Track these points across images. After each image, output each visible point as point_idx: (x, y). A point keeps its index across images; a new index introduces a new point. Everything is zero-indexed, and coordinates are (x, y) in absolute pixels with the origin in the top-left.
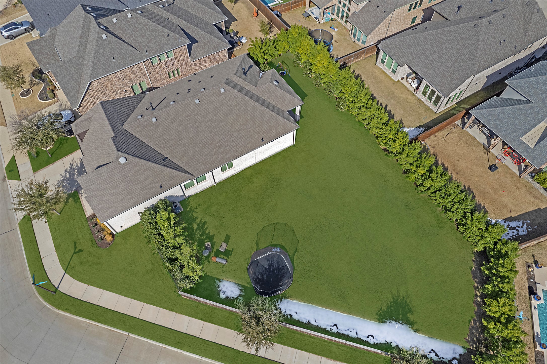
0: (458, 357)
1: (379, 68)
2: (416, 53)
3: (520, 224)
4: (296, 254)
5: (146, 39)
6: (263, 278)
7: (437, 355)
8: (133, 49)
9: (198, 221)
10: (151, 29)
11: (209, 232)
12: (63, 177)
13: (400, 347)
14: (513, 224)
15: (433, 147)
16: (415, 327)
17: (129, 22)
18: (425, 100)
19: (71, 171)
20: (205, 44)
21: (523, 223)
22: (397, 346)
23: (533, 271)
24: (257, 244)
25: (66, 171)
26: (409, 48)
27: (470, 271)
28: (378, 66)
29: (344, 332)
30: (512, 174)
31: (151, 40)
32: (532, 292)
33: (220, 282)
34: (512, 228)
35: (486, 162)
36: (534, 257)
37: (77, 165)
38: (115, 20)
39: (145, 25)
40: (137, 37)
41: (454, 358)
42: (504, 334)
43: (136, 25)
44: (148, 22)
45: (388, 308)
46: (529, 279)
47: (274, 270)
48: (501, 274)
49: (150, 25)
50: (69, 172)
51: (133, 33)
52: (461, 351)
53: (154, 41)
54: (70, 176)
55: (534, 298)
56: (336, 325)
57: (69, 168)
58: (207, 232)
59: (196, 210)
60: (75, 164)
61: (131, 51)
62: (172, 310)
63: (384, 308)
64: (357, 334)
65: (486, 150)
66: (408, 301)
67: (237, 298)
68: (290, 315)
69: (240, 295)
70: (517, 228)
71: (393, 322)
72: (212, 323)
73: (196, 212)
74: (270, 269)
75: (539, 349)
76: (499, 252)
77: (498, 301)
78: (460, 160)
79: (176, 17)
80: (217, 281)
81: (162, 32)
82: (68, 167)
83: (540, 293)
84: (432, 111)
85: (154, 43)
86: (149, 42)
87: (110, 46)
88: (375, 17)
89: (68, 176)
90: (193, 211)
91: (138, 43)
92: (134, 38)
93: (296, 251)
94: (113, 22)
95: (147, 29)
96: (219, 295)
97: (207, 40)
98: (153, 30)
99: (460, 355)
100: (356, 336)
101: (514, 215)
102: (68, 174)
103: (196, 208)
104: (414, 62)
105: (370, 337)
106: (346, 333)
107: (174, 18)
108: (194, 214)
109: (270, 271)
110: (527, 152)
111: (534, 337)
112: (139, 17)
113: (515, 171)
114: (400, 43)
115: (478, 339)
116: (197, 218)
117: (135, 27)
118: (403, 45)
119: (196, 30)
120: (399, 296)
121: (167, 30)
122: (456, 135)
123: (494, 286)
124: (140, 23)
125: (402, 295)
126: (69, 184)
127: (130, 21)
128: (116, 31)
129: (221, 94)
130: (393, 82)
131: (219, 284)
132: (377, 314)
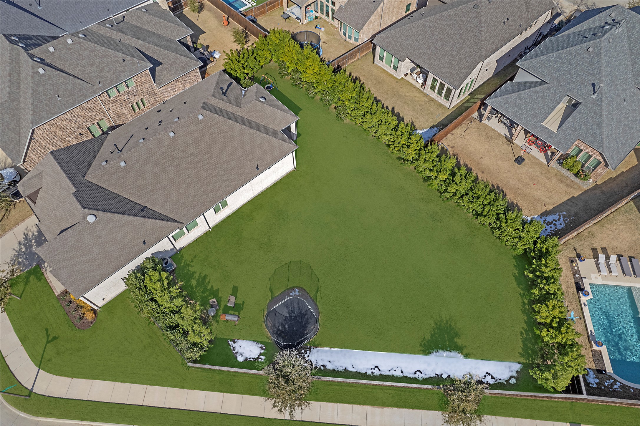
0: (515, 375)
1: (378, 67)
2: (417, 44)
3: (556, 217)
4: (319, 294)
5: (96, 67)
6: (285, 328)
7: (493, 378)
8: (82, 82)
9: (197, 276)
10: (100, 54)
11: (212, 287)
12: (17, 252)
13: (452, 377)
14: (549, 218)
15: (452, 147)
16: (465, 351)
17: (70, 49)
18: (434, 95)
19: (27, 242)
20: (171, 65)
21: (560, 216)
22: (449, 376)
23: (577, 266)
24: (271, 291)
25: (20, 244)
26: (408, 39)
27: (513, 278)
28: (376, 65)
29: (388, 373)
30: (540, 164)
31: (103, 68)
32: (580, 288)
33: (234, 342)
34: (549, 223)
35: (511, 155)
36: (575, 250)
37: (33, 234)
38: (51, 49)
39: (92, 51)
40: (84, 67)
41: (511, 377)
42: (558, 340)
43: (81, 52)
44: (95, 47)
45: (432, 336)
46: (574, 275)
47: (296, 317)
48: (546, 275)
49: (98, 51)
50: (24, 245)
51: (79, 62)
52: (517, 367)
53: (107, 69)
54: (26, 249)
55: (583, 294)
56: (377, 367)
57: (23, 240)
58: (209, 287)
59: (191, 264)
60: (30, 234)
61: (79, 84)
62: (183, 387)
63: (428, 337)
64: (402, 372)
65: (509, 141)
66: (453, 324)
67: (258, 358)
68: (323, 366)
69: (261, 354)
70: (554, 222)
71: (440, 351)
72: (233, 393)
73: (192, 266)
74: (291, 316)
75: (595, 348)
76: (540, 251)
77: (546, 305)
78: (483, 157)
79: (130, 37)
80: (231, 343)
81: (115, 57)
82: (21, 238)
83: (588, 288)
84: (445, 107)
85: (108, 72)
86: (101, 71)
87: (51, 82)
88: (364, 8)
89: (23, 250)
90: (189, 265)
91: (87, 73)
92: (80, 68)
93: (318, 290)
94: (49, 51)
95: (95, 55)
96: (236, 358)
97: (172, 60)
98: (103, 56)
99: (517, 372)
100: (401, 375)
101: (549, 208)
102: (22, 247)
103: (192, 261)
104: (415, 55)
105: (418, 373)
106: (390, 373)
107: (128, 39)
108: (190, 268)
109: (291, 320)
110: (551, 137)
111: (588, 336)
112: (82, 42)
113: (542, 161)
114: (397, 35)
115: (532, 350)
116: (194, 272)
117: (80, 55)
118: (400, 37)
119: (157, 50)
120: (442, 321)
121: (121, 54)
122: (475, 130)
123: (541, 289)
124: (86, 49)
125: (444, 319)
126: (26, 259)
127: (72, 49)
128: (55, 62)
129: (199, 122)
130: (396, 81)
131: (234, 345)
132: (421, 345)
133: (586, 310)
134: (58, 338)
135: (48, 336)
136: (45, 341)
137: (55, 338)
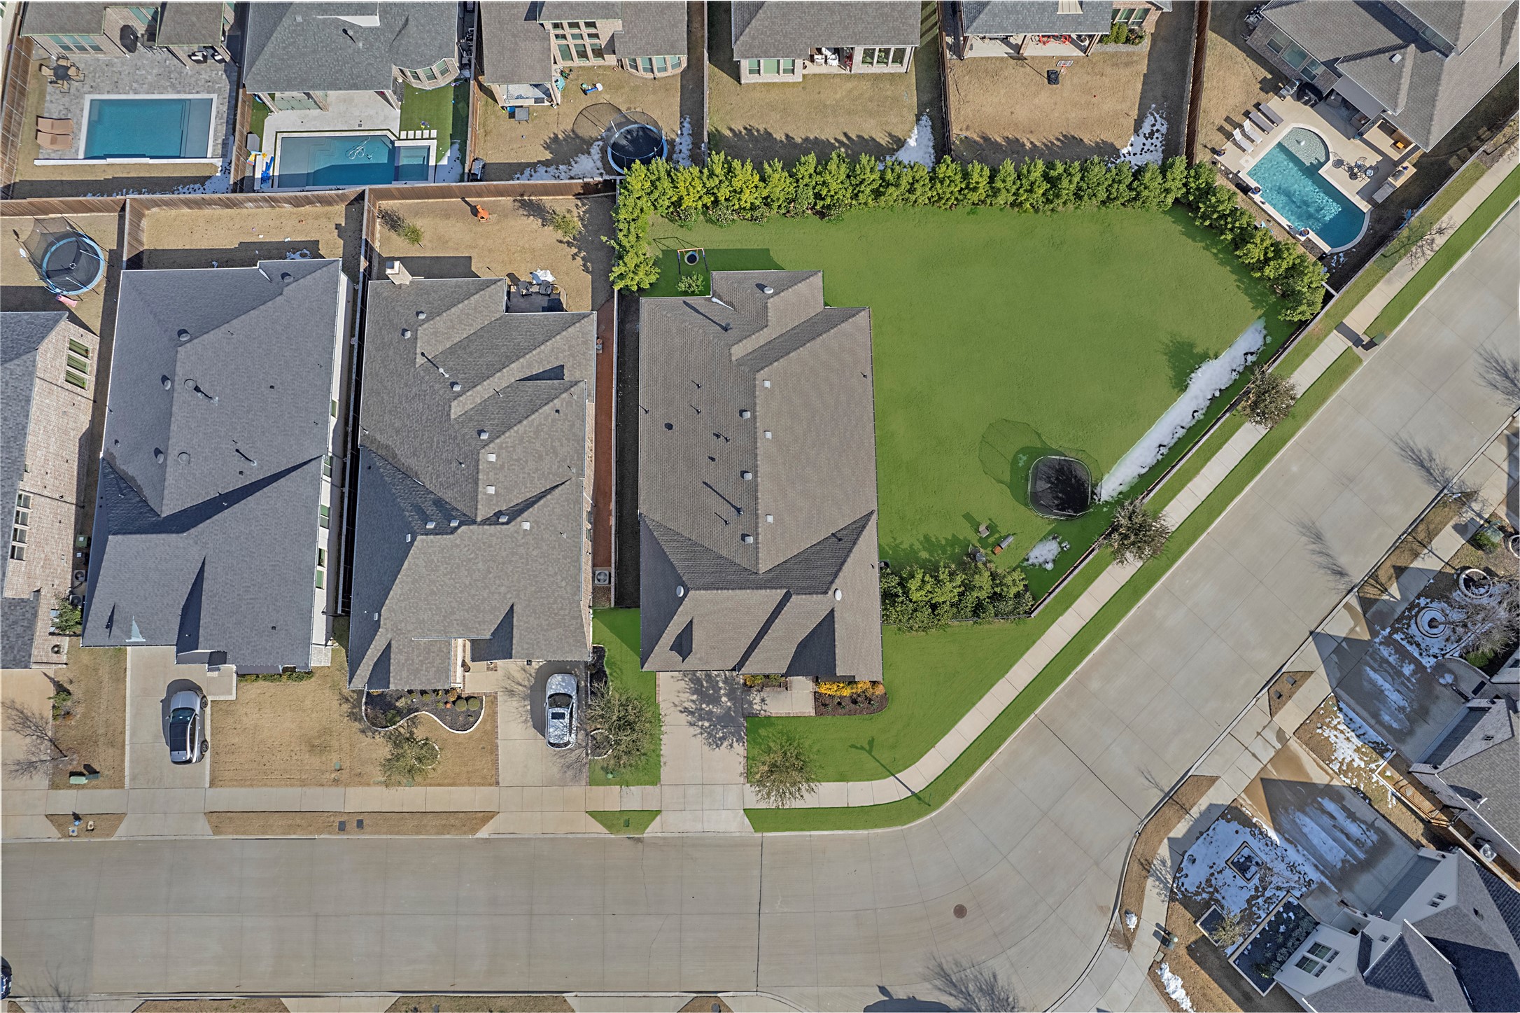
0: (1265, 332)
3: (1149, 120)
4: (1044, 438)
5: (547, 455)
6: (1061, 499)
7: (1252, 354)
8: (560, 488)
9: (917, 546)
10: (531, 434)
11: (946, 539)
12: (702, 734)
13: (1223, 388)
14: (1146, 129)
15: (967, 128)
16: (1211, 354)
17: (502, 467)
18: (877, 69)
19: (696, 715)
20: (572, 355)
21: (1152, 115)
22: (1220, 390)
23: (1222, 165)
24: (1002, 482)
25: (692, 724)
27: (1184, 237)
29: (1174, 441)
30: (1076, 61)
31: (553, 447)
32: (1245, 189)
33: (1028, 560)
34: (1152, 134)
35: (1038, 78)
36: (1205, 146)
37: (693, 701)
38: (491, 490)
39: (521, 440)
40: (537, 470)
41: (1265, 337)
42: (1285, 265)
43: (515, 457)
44: (517, 432)
45: (1173, 368)
46: (1228, 178)
47: (1057, 479)
49: (525, 433)
50: (699, 720)
51: (526, 470)
52: (1261, 324)
53: (557, 444)
54: (708, 720)
55: (1254, 193)
56: (1160, 446)
57: (689, 718)
58: (943, 542)
59: (897, 542)
60: (692, 706)
61: (561, 495)
62: (1034, 642)
63: (1171, 373)
64: (1183, 427)
65: (1019, 59)
66: (1179, 339)
67: (1062, 548)
68: (1120, 493)
69: (1060, 543)
70: (1155, 129)
71: (1193, 375)
72: (1078, 597)
73: (901, 543)
74: (1052, 483)
75: (1303, 239)
78: (1013, 110)
80: (1025, 564)
81: (546, 418)
82: (684, 718)
83: (1253, 184)
84: (900, 75)
85: (562, 445)
86: (556, 453)
87: (542, 527)
89: (707, 724)
90: (897, 546)
91: (549, 473)
92: (536, 475)
93: (1039, 435)
94: (491, 495)
95: (530, 442)
96: (1046, 570)
97: (566, 348)
98: (537, 432)
99: (1265, 328)
100: (1185, 431)
101: (1134, 114)
102: (700, 723)
103: (895, 539)
104: (820, 36)
105: (1195, 414)
106: (1175, 440)
107: (499, 379)
108: (902, 547)
109: (1057, 486)
110: (1080, 24)
111: (1289, 233)
112: (502, 443)
113: (1075, 54)
114: (766, 23)
115: (1259, 295)
116: (911, 546)
117: (516, 460)
118: (773, 23)
120: (1167, 346)
121: (546, 407)
122: (967, 78)
124: (514, 447)
125: (1167, 342)
126: (724, 727)
127: (504, 463)
128: (510, 500)
129: (771, 390)
130: (800, 88)
131: (1030, 562)
132: (1174, 388)
133: (1267, 207)
134: (873, 739)
135: (862, 748)
136: (865, 755)
137: (871, 743)
